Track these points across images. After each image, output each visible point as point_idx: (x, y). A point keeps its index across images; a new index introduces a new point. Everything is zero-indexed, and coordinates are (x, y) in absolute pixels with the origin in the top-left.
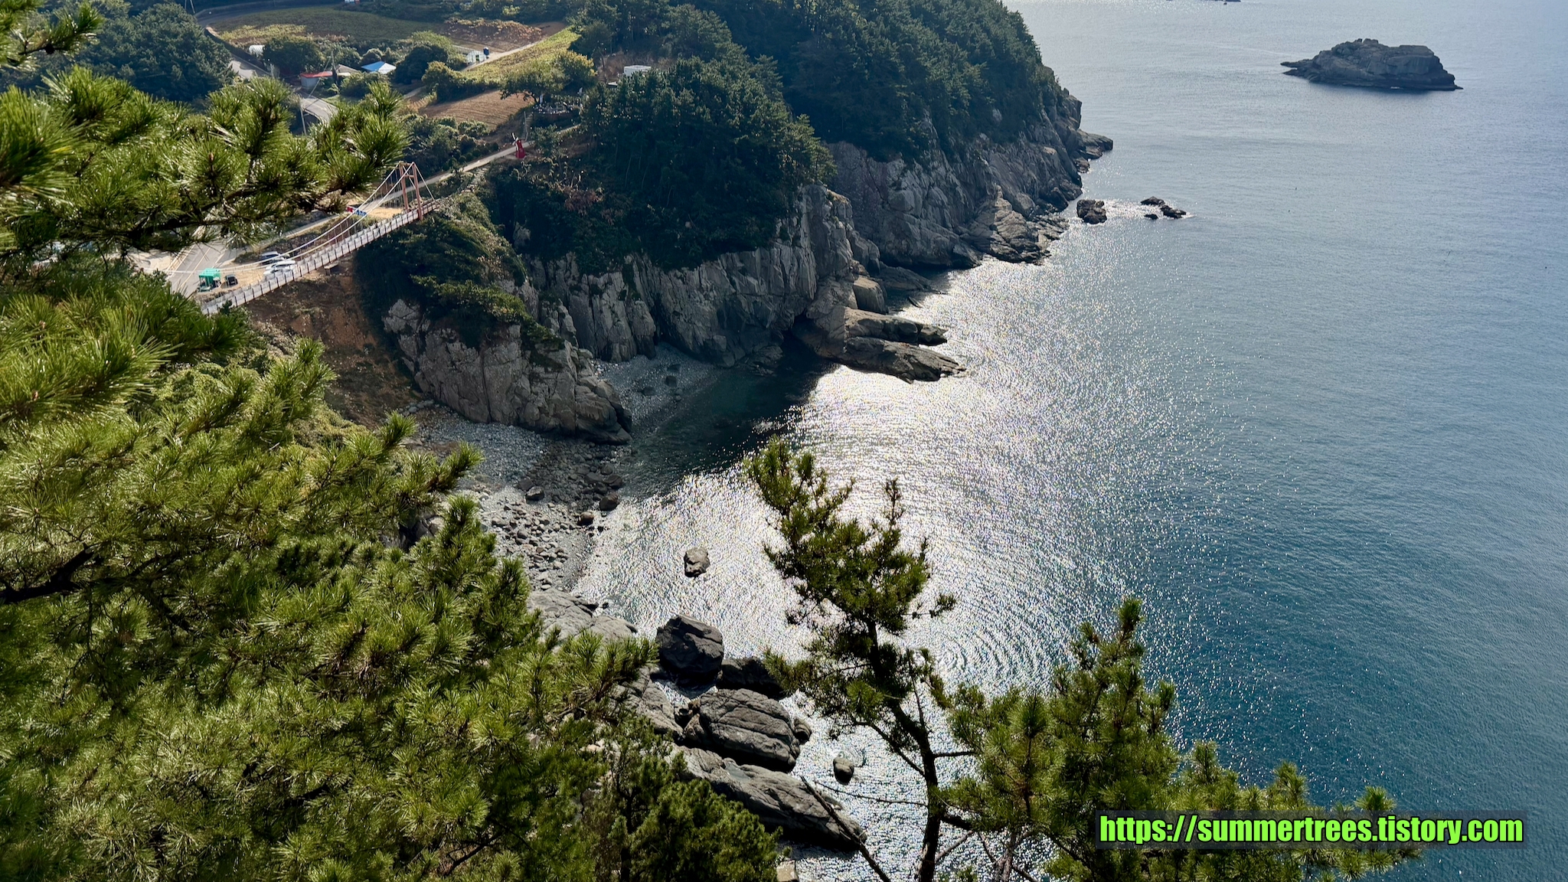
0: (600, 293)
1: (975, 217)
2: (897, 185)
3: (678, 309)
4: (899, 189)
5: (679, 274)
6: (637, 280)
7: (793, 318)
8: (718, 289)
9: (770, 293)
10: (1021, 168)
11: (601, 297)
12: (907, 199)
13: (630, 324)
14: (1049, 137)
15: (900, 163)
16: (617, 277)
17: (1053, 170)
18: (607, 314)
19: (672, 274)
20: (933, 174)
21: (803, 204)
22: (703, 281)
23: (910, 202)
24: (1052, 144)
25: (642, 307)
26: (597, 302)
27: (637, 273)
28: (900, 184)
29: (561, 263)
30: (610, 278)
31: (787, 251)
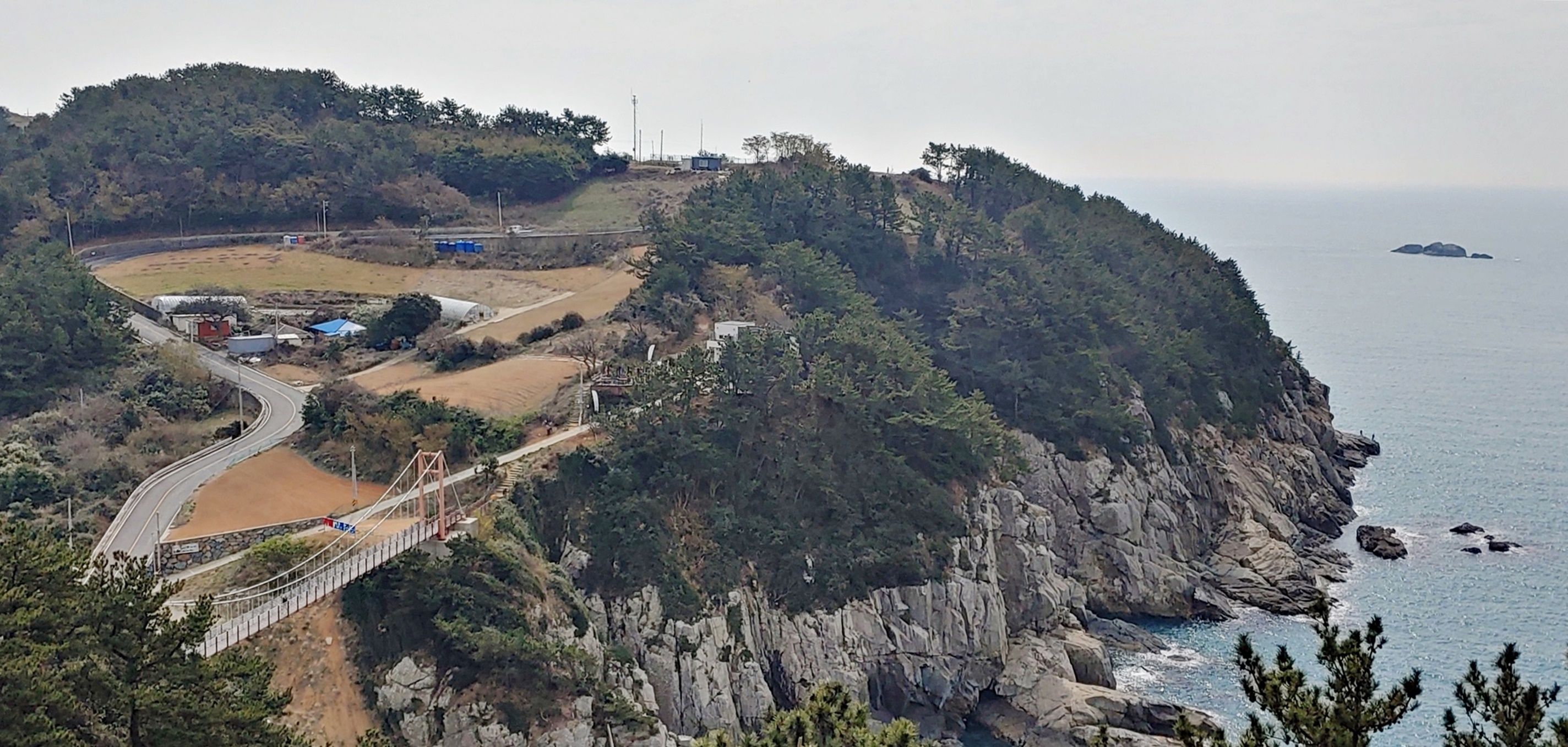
0: (693, 650)
1: (1215, 547)
2: (1103, 495)
3: (807, 677)
4: (1106, 501)
5: (811, 620)
6: (746, 630)
7: (977, 694)
8: (868, 644)
9: (944, 653)
10: (1269, 476)
11: (694, 656)
12: (1120, 516)
13: (735, 698)
14: (1300, 434)
15: (1104, 463)
16: (719, 623)
17: (1311, 479)
18: (702, 680)
19: (799, 619)
20: (1153, 480)
21: (988, 516)
22: (847, 631)
23: (1125, 521)
24: (1304, 441)
25: (754, 671)
26: (687, 662)
27: (746, 618)
28: (1108, 493)
29: (635, 603)
30: (708, 626)
31: (969, 587)
